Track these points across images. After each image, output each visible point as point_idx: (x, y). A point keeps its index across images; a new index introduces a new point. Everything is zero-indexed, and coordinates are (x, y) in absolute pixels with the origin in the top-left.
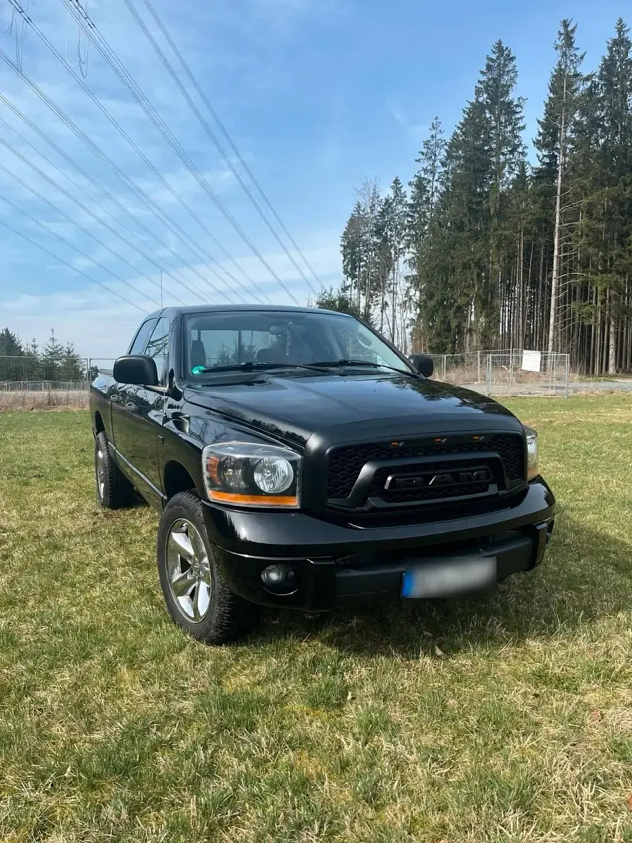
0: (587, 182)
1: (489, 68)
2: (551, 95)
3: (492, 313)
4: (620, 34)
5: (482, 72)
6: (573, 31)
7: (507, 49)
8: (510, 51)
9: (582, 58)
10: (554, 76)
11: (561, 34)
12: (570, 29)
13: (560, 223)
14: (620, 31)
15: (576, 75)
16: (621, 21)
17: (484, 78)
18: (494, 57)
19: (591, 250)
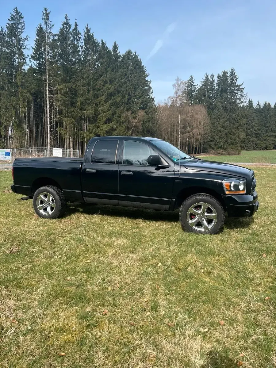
0: (59, 79)
1: (12, 18)
2: (37, 37)
3: (22, 130)
4: (66, 20)
5: (9, 19)
6: (49, 13)
7: (20, 12)
8: (21, 14)
9: (53, 26)
10: (38, 30)
11: (44, 13)
12: (48, 12)
13: (49, 95)
14: (66, 19)
15: (50, 33)
16: (66, 15)
17: (10, 23)
18: (14, 14)
19: (63, 108)
